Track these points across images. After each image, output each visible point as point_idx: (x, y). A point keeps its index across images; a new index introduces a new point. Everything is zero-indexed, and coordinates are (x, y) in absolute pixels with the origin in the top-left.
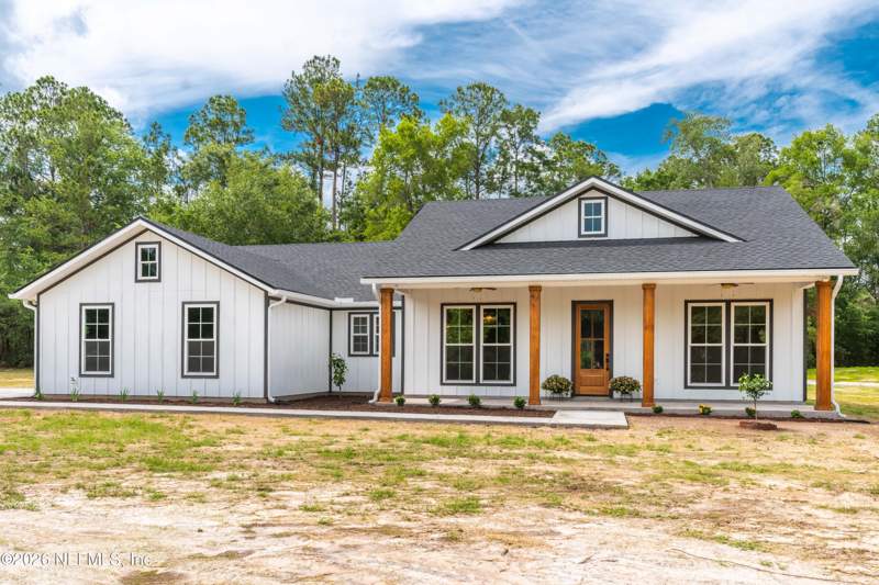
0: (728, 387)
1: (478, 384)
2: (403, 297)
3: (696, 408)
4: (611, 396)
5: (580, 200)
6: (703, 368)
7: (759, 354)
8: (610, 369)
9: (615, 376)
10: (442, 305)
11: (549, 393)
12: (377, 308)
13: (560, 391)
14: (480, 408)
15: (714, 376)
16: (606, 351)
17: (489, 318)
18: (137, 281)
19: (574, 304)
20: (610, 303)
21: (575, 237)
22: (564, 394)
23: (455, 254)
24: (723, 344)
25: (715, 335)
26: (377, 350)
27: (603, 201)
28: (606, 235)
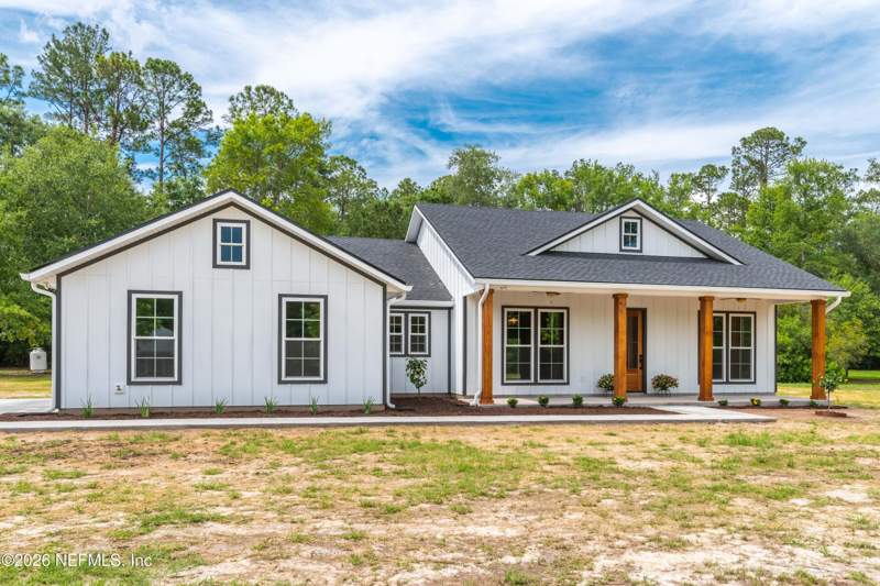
0: (728, 382)
1: (536, 383)
3: (747, 400)
4: (645, 391)
5: (621, 218)
7: (746, 356)
8: (644, 369)
10: (503, 307)
11: (604, 390)
14: (582, 407)
16: (640, 353)
17: (514, 320)
18: (215, 266)
20: (644, 311)
21: (617, 251)
23: (523, 259)
24: (724, 348)
27: (639, 221)
28: (641, 251)
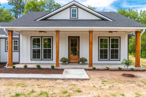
0: (109, 60)
1: (42, 60)
2: (19, 34)
4: (79, 63)
5: (70, 8)
6: (103, 55)
7: (117, 51)
8: (79, 55)
9: (80, 58)
10: (31, 37)
11: (62, 63)
12: (7, 38)
13: (65, 62)
14: (40, 68)
15: (106, 57)
19: (69, 37)
20: (79, 37)
21: (69, 19)
22: (66, 63)
24: (108, 49)
25: (106, 46)
26: (7, 50)
27: (77, 9)
28: (77, 18)
